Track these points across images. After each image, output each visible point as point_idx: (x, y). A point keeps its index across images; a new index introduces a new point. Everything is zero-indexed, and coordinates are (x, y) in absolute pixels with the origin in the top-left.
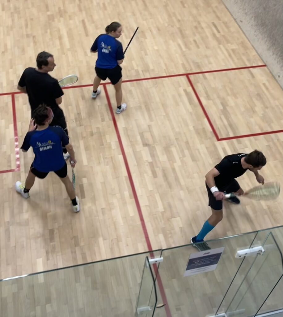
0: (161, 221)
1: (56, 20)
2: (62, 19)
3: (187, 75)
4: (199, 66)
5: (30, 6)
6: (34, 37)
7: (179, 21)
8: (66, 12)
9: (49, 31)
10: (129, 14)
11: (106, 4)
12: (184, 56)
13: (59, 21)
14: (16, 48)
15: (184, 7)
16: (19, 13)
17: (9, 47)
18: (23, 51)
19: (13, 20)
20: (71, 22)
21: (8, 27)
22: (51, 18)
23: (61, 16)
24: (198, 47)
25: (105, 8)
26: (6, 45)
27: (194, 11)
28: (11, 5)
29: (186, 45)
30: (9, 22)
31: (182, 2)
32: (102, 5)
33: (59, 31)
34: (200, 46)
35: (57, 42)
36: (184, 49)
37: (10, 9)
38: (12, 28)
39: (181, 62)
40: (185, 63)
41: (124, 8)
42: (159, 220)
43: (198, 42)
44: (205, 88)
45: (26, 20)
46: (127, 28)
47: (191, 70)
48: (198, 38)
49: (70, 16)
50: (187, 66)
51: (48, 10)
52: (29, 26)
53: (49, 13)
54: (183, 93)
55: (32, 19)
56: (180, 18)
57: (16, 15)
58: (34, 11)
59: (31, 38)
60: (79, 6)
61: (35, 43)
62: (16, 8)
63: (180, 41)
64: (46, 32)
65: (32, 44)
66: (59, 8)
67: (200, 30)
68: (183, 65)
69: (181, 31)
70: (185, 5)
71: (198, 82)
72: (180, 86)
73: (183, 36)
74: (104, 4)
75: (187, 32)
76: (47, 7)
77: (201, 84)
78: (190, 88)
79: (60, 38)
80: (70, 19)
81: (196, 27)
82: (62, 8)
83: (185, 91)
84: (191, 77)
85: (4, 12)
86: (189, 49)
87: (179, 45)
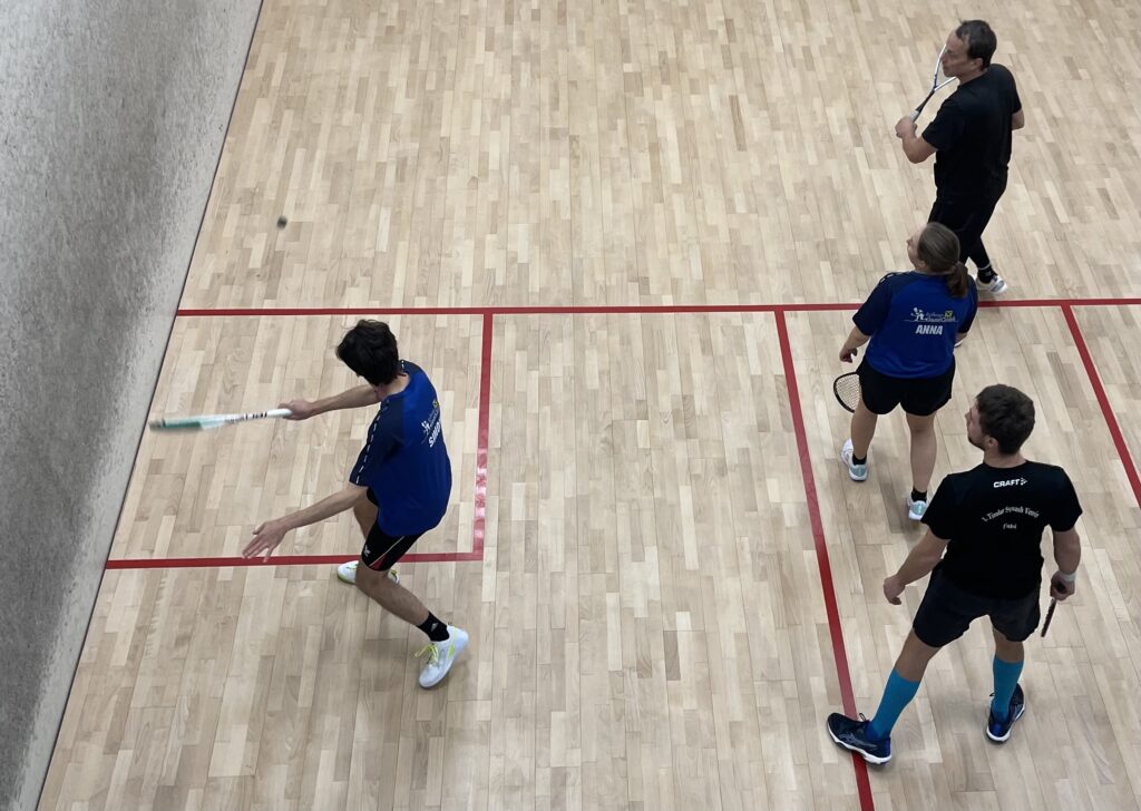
0: (928, 797)
1: (648, 91)
2: (666, 91)
3: (1066, 306)
4: (1109, 280)
5: (573, 40)
6: (573, 139)
7: (1054, 121)
8: (681, 67)
9: (621, 123)
10: (886, 87)
11: (815, 51)
12: (1063, 239)
13: (658, 96)
14: (516, 168)
15: (1078, 77)
16: (536, 60)
17: (493, 165)
18: (535, 180)
19: (515, 82)
20: (695, 100)
21: (496, 102)
22: (634, 83)
23: (665, 80)
24: (1113, 214)
25: (809, 62)
26: (484, 158)
27: (1111, 94)
28: (516, 36)
29: (1071, 205)
30: (504, 89)
31: (1069, 61)
32: (799, 55)
33: (653, 124)
34: (1121, 212)
35: (644, 161)
36: (1063, 216)
37: (510, 47)
38: (509, 105)
39: (1047, 260)
40: (1063, 263)
41: (871, 65)
42: (922, 792)
43: (1112, 197)
44: (1126, 355)
45: (556, 86)
46: (874, 131)
47: (1082, 288)
48: (1114, 183)
49: (693, 82)
50: (1068, 275)
51: (627, 59)
52: (563, 104)
53: (628, 68)
54: (1043, 362)
55: (573, 84)
56: (1058, 114)
57: (525, 68)
58: (583, 56)
59: (565, 144)
60: (726, 51)
61: (574, 156)
62: (527, 45)
63: (1052, 191)
64: (614, 127)
65: (564, 162)
66: (663, 54)
67: (1124, 157)
68: (1055, 269)
69: (1057, 156)
70: (1081, 72)
71: (1102, 333)
72: (1037, 341)
73: (1064, 175)
74: (806, 50)
75: (1079, 161)
76: (625, 46)
77: (1113, 340)
78: (1074, 349)
79: (655, 148)
80: (694, 90)
81: (1111, 148)
82: (671, 55)
83: (1053, 358)
84: (1080, 313)
85: (492, 54)
86: (1082, 217)
87: (1047, 202)
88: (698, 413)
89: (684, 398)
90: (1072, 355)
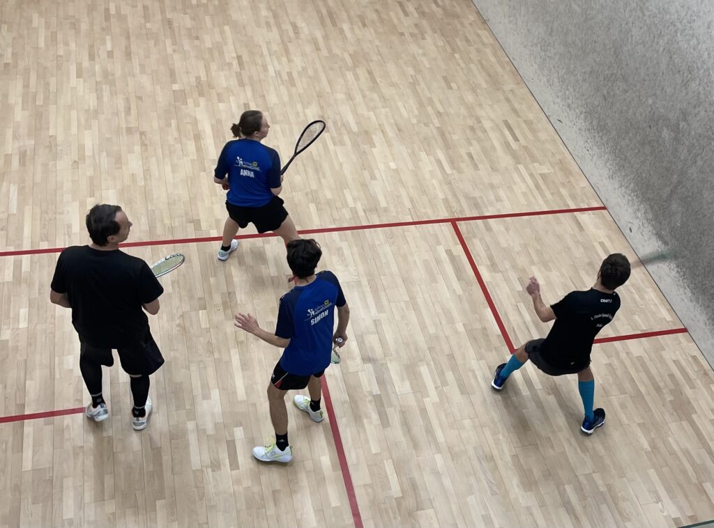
0: (395, 518)
1: (190, 101)
2: (202, 101)
3: (454, 222)
4: (477, 206)
5: (137, 70)
6: (142, 134)
7: (439, 114)
8: (210, 86)
9: (173, 122)
10: (341, 96)
11: (295, 75)
12: (449, 183)
13: (197, 105)
14: (104, 154)
15: (451, 88)
16: (112, 84)
17: (88, 153)
18: (118, 161)
19: (99, 98)
20: (222, 106)
21: (87, 111)
22: (180, 97)
23: (201, 94)
24: (476, 167)
25: (292, 82)
26: (81, 148)
27: (470, 98)
28: (97, 68)
29: (452, 163)
30: (92, 102)
31: (445, 78)
32: (285, 77)
33: (195, 122)
34: (480, 166)
35: (191, 146)
36: (448, 170)
37: (94, 75)
38: (96, 113)
39: (441, 196)
40: (450, 197)
41: (330, 82)
42: (392, 515)
43: (475, 158)
44: (489, 249)
45: (127, 100)
46: (335, 123)
47: (462, 211)
48: (475, 149)
49: (219, 95)
50: (454, 204)
51: (174, 82)
52: (134, 111)
53: (176, 87)
54: (444, 256)
55: (140, 98)
56: (441, 110)
57: (106, 88)
58: (145, 81)
59: (137, 136)
60: (239, 75)
61: (144, 145)
62: (106, 74)
63: (441, 155)
64: (169, 125)
65: (137, 148)
66: (198, 78)
67: (480, 133)
68: (446, 201)
69: (442, 135)
70: (453, 85)
71: (475, 236)
72: (439, 243)
73: (447, 145)
74: (290, 74)
75: (455, 137)
76: (172, 74)
77: (481, 240)
78: (460, 247)
79: (198, 137)
80: (220, 100)
81: (472, 129)
82: (204, 78)
83: (449, 252)
84: (462, 226)
85: (82, 80)
86: (459, 171)
87: (439, 162)
88: (239, 302)
89: (229, 293)
90: (459, 249)
